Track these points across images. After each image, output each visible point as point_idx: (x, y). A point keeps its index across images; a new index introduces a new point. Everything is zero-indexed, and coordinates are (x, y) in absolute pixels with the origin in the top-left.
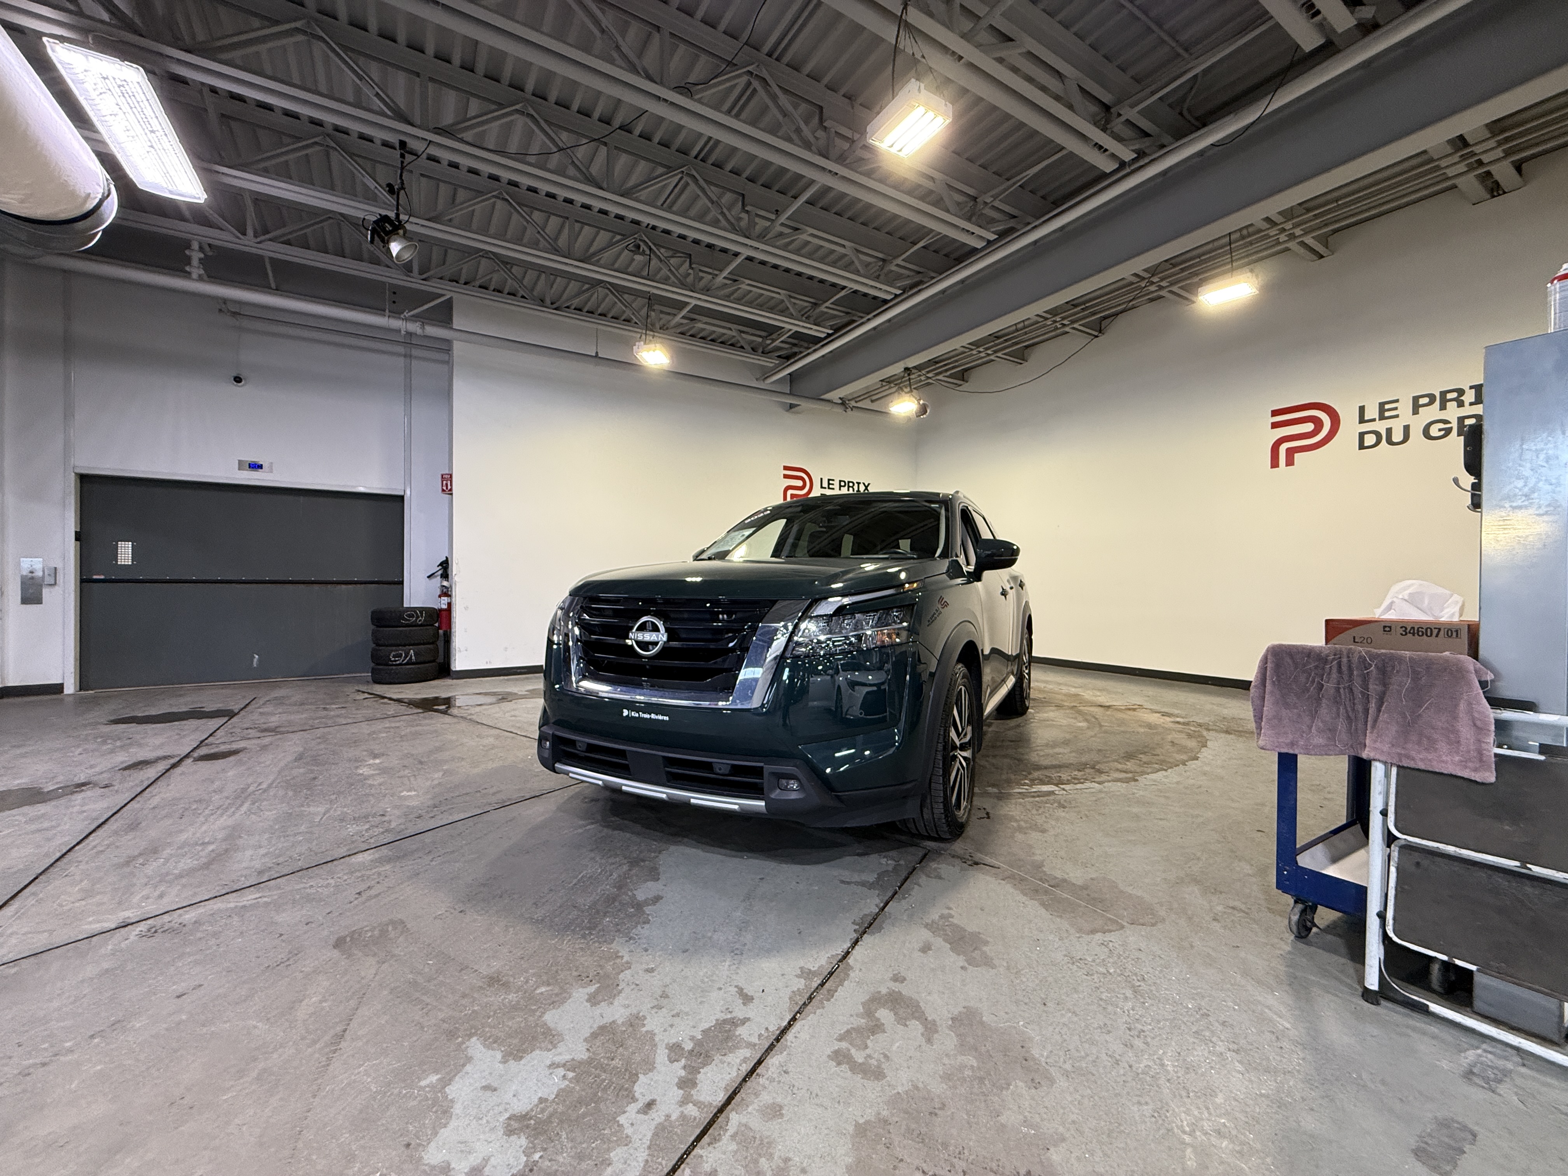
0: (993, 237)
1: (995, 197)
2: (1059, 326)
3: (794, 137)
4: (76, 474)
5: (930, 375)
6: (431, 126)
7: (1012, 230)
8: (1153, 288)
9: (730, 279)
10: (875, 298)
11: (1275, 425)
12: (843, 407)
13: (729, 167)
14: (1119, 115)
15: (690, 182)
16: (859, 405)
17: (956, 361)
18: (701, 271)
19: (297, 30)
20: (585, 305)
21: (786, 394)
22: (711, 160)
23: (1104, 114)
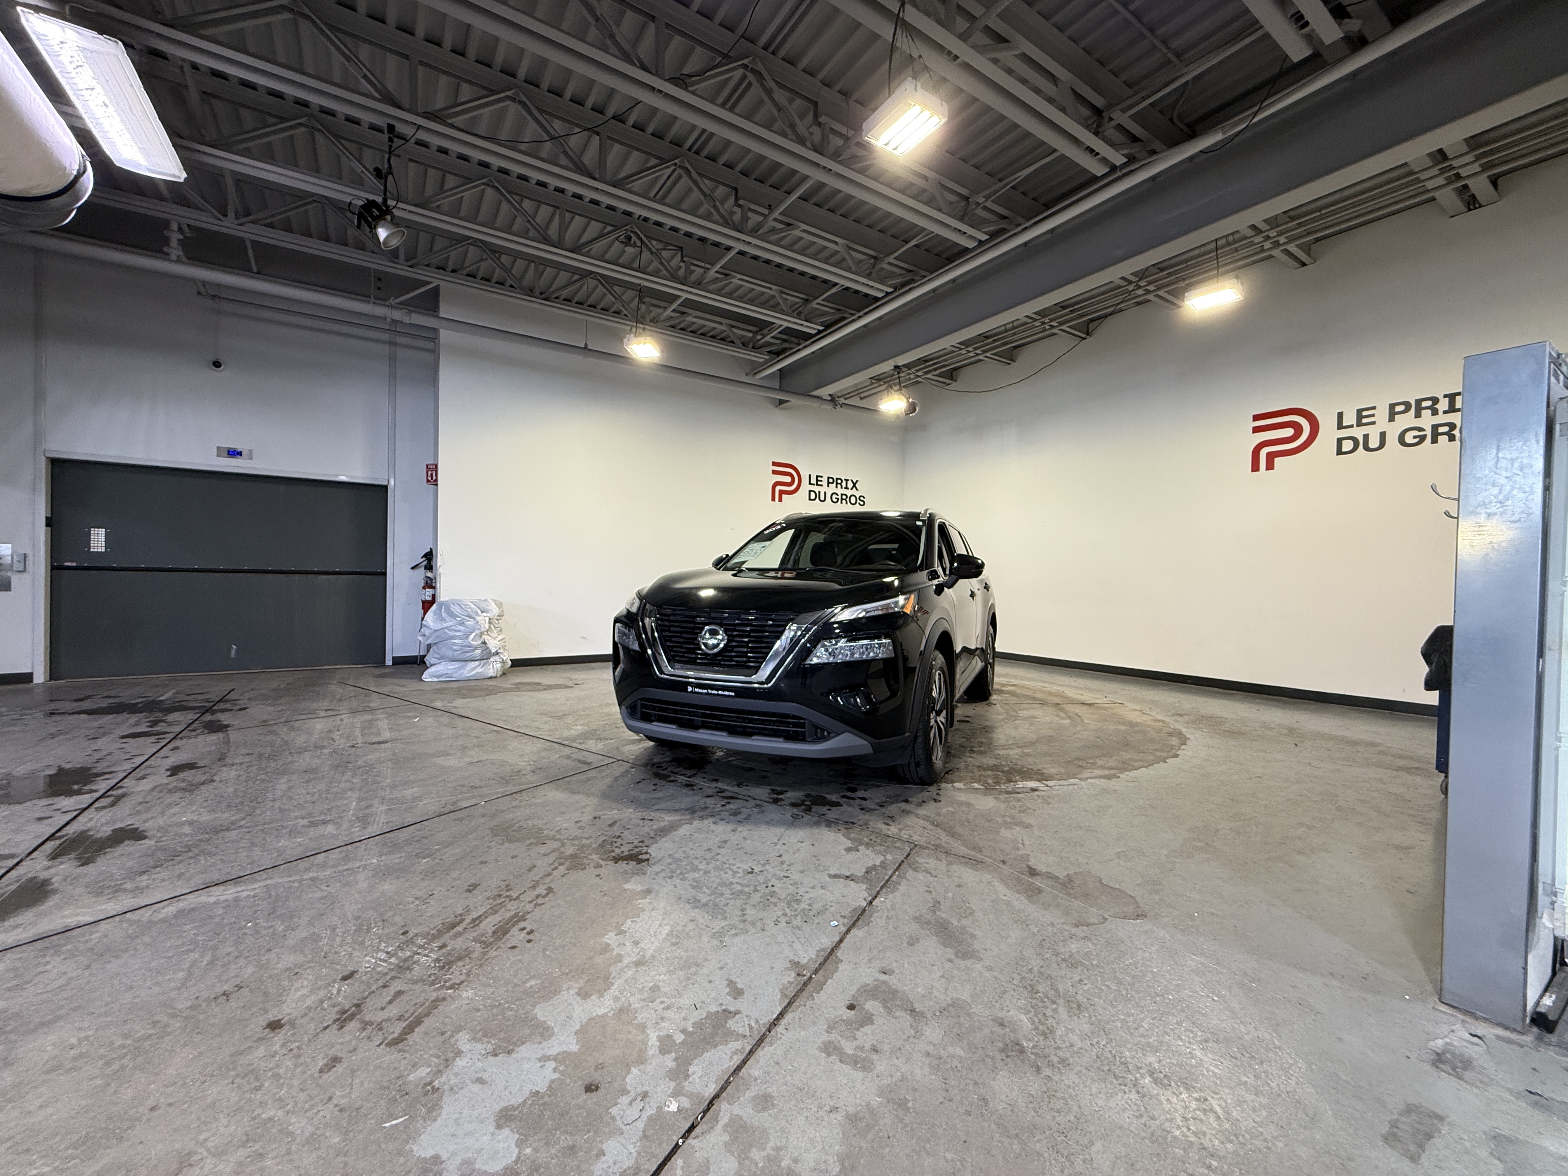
0: (984, 237)
1: (987, 198)
2: (1047, 327)
3: (789, 131)
4: (47, 458)
5: (919, 374)
6: (422, 111)
7: (1003, 231)
8: (1140, 292)
9: (722, 274)
10: (866, 295)
11: (1256, 430)
12: (832, 404)
13: (722, 160)
14: (1111, 119)
15: (684, 175)
16: (848, 402)
17: (945, 360)
18: (692, 264)
20: (574, 296)
21: (775, 389)
22: (705, 153)
23: (1095, 118)
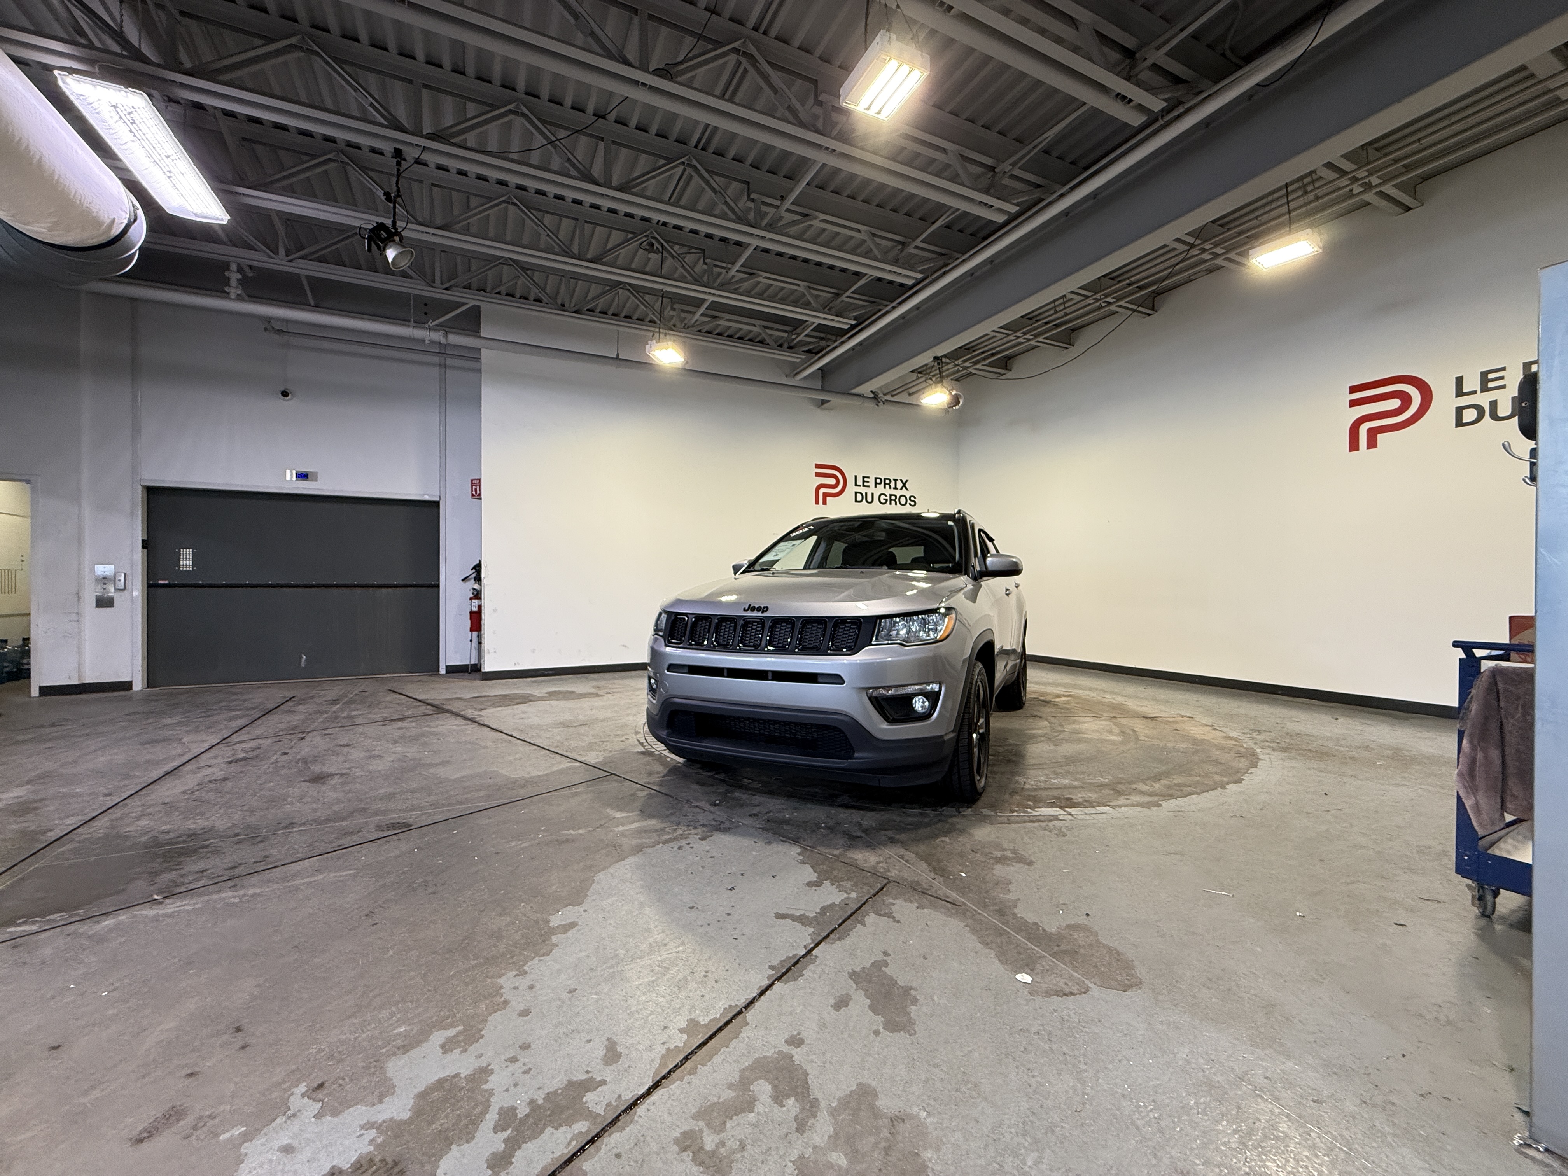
0: (1016, 210)
1: (1013, 165)
2: (1103, 305)
3: (787, 114)
4: (143, 486)
5: (967, 364)
6: (425, 133)
8: (1206, 256)
9: (745, 273)
10: (902, 285)
11: (1354, 403)
12: (874, 401)
13: (731, 154)
14: (1146, 59)
15: (693, 174)
16: (895, 399)
17: (995, 348)
18: (715, 266)
19: (292, 46)
20: (609, 308)
21: (817, 390)
22: (711, 149)
23: (1128, 61)
